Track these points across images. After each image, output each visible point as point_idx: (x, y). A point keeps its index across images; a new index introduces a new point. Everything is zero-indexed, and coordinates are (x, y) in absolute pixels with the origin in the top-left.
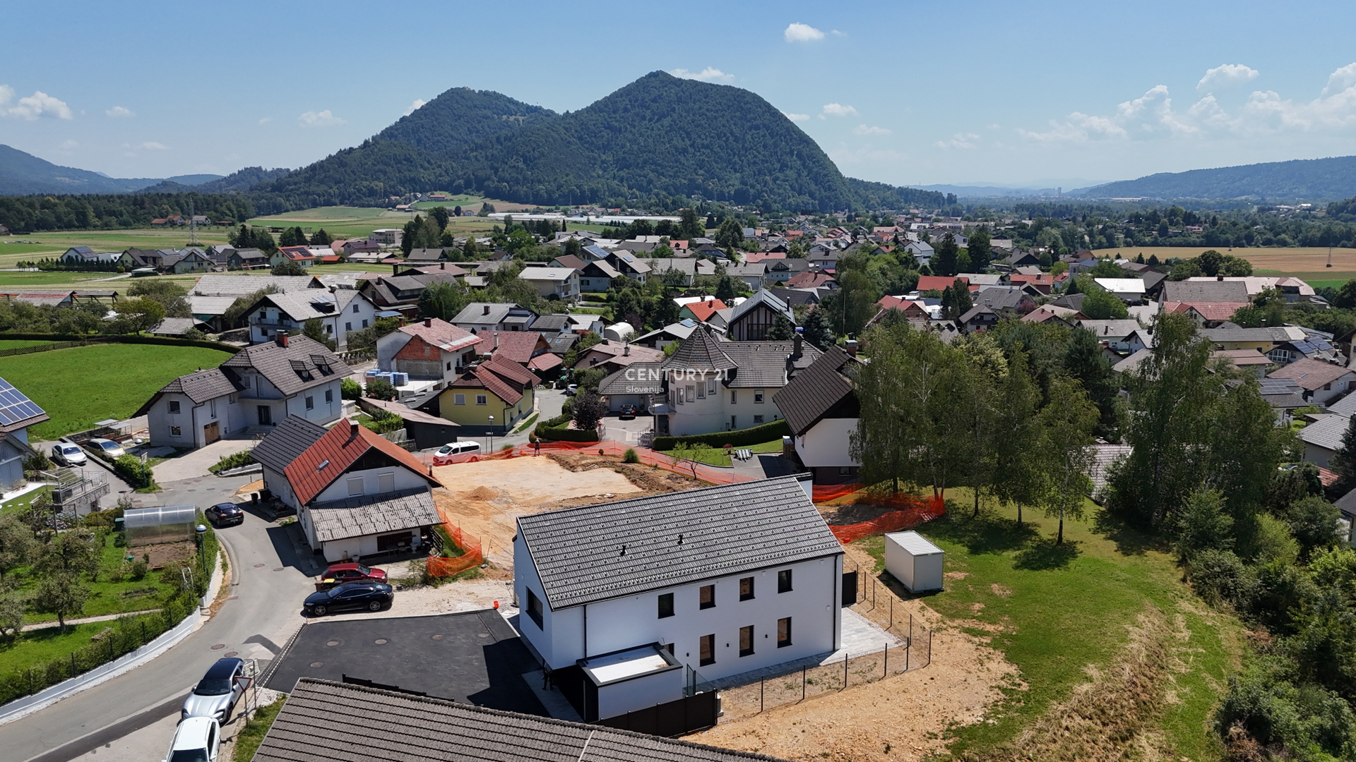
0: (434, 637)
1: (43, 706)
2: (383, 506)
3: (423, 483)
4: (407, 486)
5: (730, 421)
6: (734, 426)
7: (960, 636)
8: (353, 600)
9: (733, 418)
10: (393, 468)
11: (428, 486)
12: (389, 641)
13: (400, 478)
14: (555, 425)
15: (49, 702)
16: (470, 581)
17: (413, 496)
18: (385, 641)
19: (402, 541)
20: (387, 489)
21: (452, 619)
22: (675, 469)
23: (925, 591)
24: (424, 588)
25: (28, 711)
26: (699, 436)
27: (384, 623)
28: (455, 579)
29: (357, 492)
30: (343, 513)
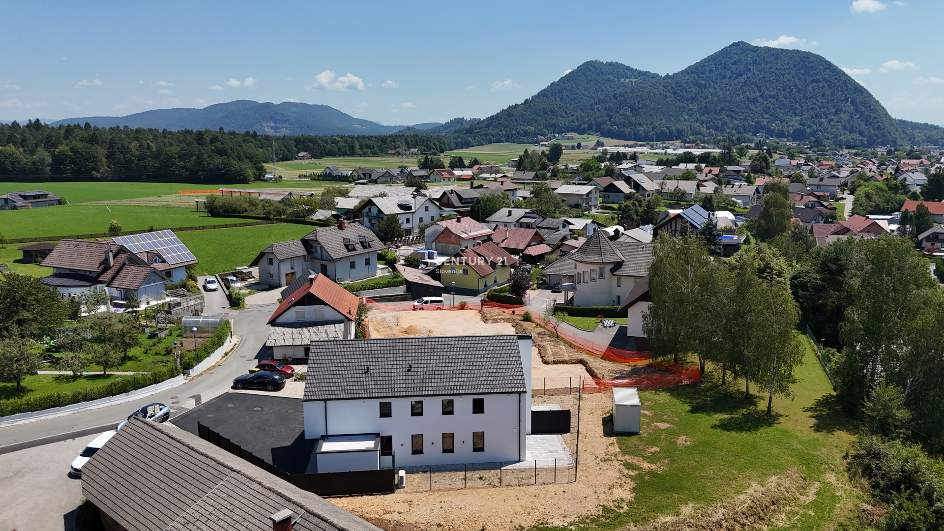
0: (289, 411)
1: (67, 414)
2: (312, 329)
3: (343, 318)
4: (332, 319)
5: (615, 299)
7: (617, 467)
8: (258, 382)
9: (619, 297)
10: (323, 306)
11: (346, 320)
12: (262, 409)
13: (328, 313)
14: (504, 292)
15: (70, 413)
17: (333, 325)
18: (260, 409)
20: (320, 319)
23: (625, 433)
25: (57, 416)
27: (270, 398)
29: (301, 319)
30: (288, 331)
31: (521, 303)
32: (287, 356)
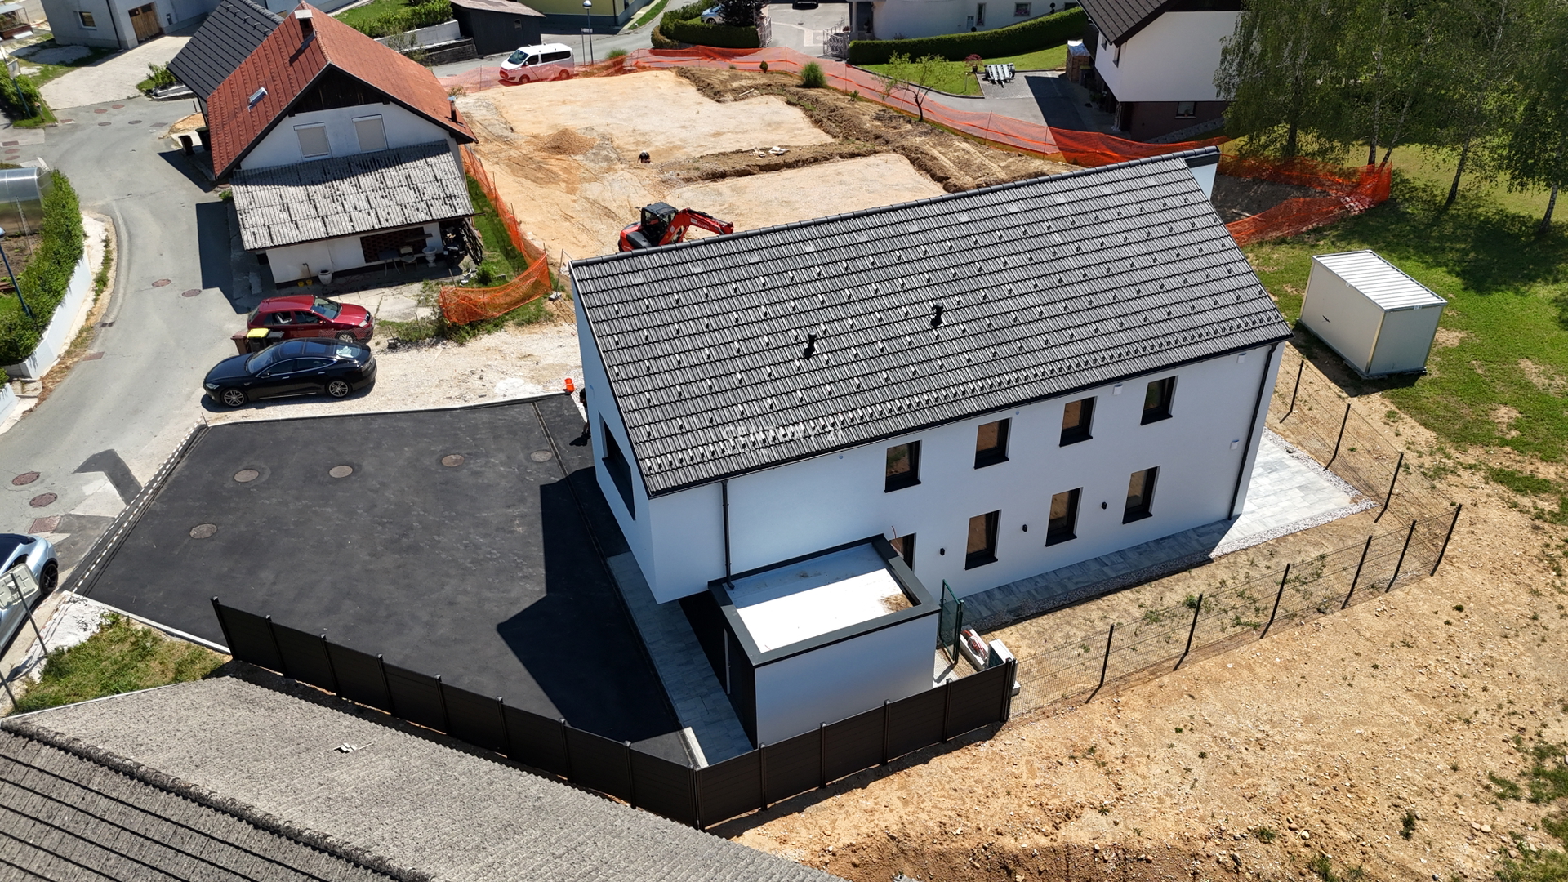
0: (446, 461)
2: (367, 181)
3: (441, 135)
4: (412, 141)
5: (974, 13)
6: (980, 21)
7: (1488, 489)
8: (294, 380)
9: (981, 7)
10: (378, 107)
11: (451, 142)
12: (356, 468)
13: (397, 127)
14: (691, 17)
16: (526, 329)
17: (423, 162)
18: (348, 470)
19: (408, 244)
20: (375, 146)
21: (484, 416)
22: (889, 102)
23: (1390, 375)
24: (439, 347)
26: (925, 39)
27: (354, 426)
28: (498, 325)
29: (318, 154)
30: (293, 193)
31: (754, 42)
32: (315, 268)
